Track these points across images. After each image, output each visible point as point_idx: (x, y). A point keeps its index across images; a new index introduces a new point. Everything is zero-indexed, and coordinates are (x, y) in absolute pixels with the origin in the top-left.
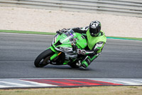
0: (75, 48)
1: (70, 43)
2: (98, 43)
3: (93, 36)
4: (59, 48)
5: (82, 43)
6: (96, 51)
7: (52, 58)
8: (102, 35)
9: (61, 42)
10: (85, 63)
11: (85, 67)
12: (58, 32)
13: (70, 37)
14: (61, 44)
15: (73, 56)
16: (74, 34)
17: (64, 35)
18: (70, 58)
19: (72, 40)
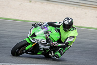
0: (48, 40)
1: (44, 35)
2: (70, 37)
4: (34, 39)
5: (55, 36)
6: (67, 44)
7: (27, 48)
8: (73, 30)
9: (36, 34)
10: (58, 54)
11: (58, 57)
12: (34, 25)
13: (44, 30)
14: (36, 36)
15: (46, 47)
16: (48, 28)
17: (39, 28)
18: (43, 49)
19: (46, 33)
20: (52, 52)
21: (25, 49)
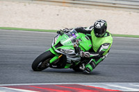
1: (72, 44)
2: (104, 45)
3: (98, 37)
7: (51, 61)
9: (62, 43)
10: (90, 66)
11: (90, 71)
12: (59, 33)
13: (72, 38)
16: (77, 35)
17: (65, 35)
18: (72, 61)
20: (83, 65)
21: (49, 62)
